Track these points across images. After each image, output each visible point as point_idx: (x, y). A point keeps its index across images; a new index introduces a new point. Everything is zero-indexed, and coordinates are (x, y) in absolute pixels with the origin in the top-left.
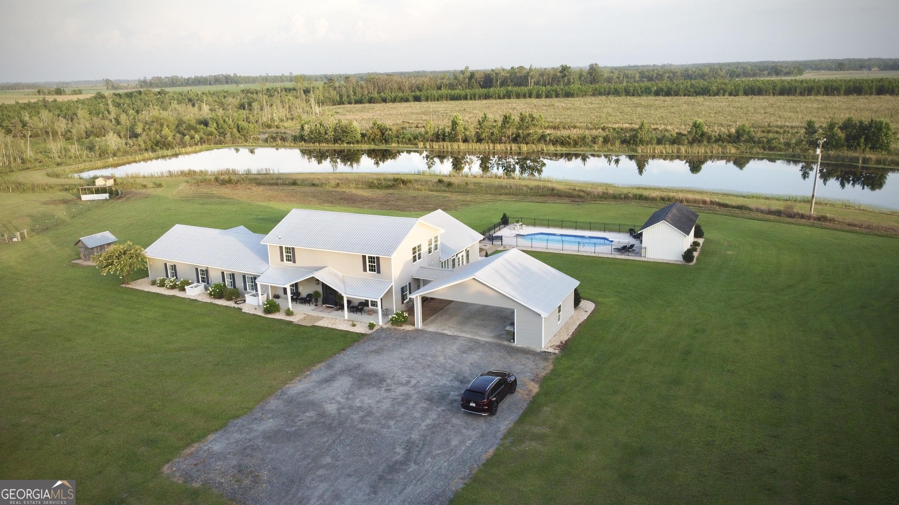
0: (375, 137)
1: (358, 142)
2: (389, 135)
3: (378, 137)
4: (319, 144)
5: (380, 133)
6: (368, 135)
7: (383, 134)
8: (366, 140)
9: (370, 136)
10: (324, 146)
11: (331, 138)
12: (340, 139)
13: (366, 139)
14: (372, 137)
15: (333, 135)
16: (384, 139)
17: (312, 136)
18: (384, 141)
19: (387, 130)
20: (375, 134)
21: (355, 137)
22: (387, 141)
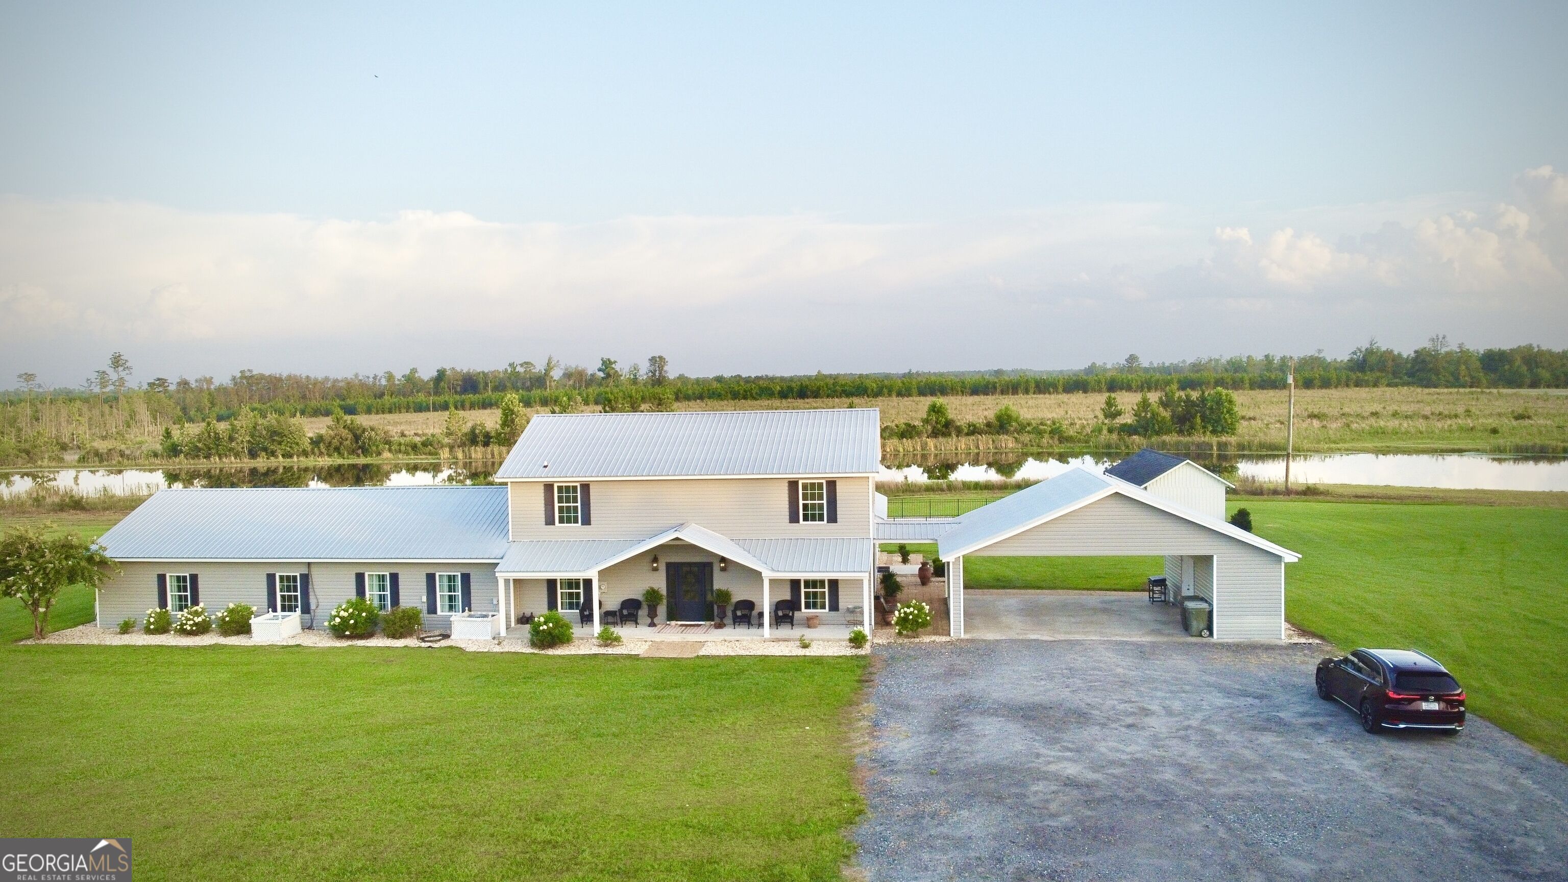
0: (341, 444)
1: (305, 454)
2: (370, 439)
3: (348, 442)
4: (220, 459)
5: (350, 436)
6: (328, 438)
7: (357, 438)
8: (323, 450)
9: (330, 443)
10: (231, 463)
11: (243, 448)
12: (265, 449)
13: (322, 447)
14: (335, 442)
15: (249, 442)
16: (360, 447)
17: (200, 445)
18: (360, 451)
19: (364, 430)
20: (341, 438)
21: (297, 444)
22: (365, 451)
